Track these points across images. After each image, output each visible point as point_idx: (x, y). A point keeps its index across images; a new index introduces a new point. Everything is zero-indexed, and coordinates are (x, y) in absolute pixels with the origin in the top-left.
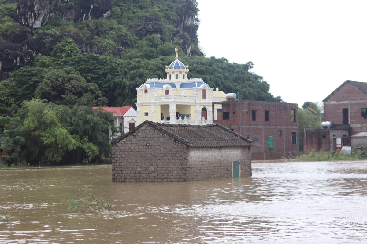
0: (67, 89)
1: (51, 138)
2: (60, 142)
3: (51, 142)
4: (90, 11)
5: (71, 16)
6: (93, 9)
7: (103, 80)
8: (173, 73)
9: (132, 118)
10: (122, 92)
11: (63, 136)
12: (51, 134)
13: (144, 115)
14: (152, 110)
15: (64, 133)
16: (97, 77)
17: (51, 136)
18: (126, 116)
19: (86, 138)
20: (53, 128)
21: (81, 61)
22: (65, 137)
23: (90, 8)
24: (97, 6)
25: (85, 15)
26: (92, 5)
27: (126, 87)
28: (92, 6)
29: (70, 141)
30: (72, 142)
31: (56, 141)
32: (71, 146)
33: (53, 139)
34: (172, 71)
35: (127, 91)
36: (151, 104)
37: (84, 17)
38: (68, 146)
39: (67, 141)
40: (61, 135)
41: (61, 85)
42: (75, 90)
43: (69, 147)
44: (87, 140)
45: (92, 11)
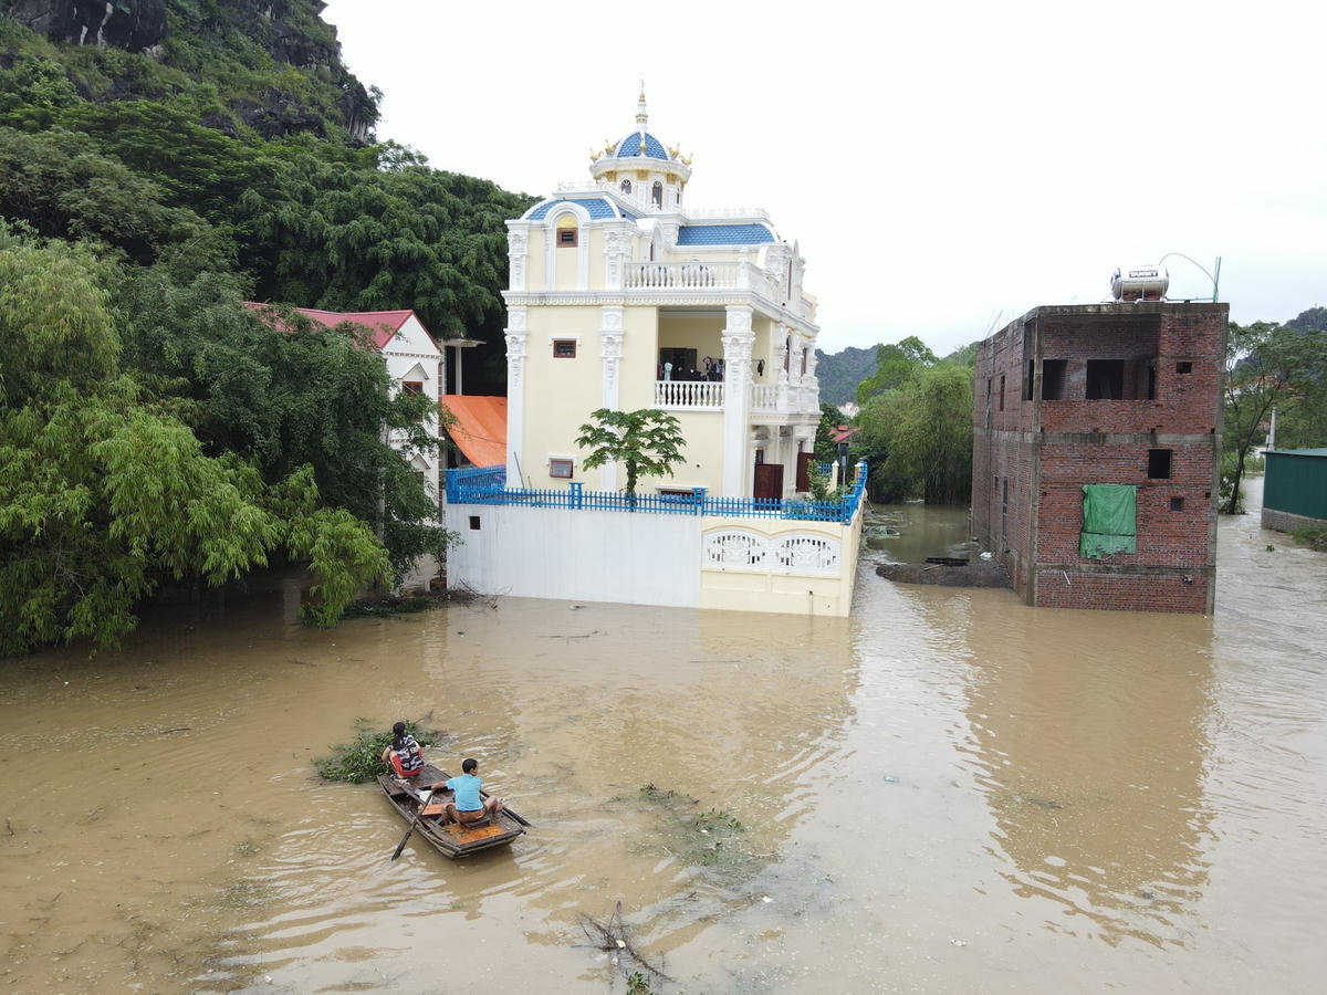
0: (77, 215)
1: (55, 481)
2: (135, 518)
3: (53, 519)
4: (104, 22)
5: (40, 19)
6: (112, 18)
7: (221, 208)
8: (643, 174)
9: (415, 361)
10: (305, 264)
11: (165, 471)
12: (53, 453)
13: (552, 349)
14: (605, 327)
15: (174, 450)
16: (196, 193)
17: (53, 470)
18: (391, 354)
19: (300, 476)
20: (63, 407)
21: (119, 121)
22: (177, 482)
23: (105, 12)
24: (127, 10)
25: (85, 29)
26: (109, 4)
27: (330, 243)
28: (109, 9)
29: (224, 515)
30: (234, 519)
31: (99, 514)
32: (231, 551)
33: (75, 499)
34: (640, 168)
35: (334, 257)
36: (600, 302)
37: (83, 36)
38: (207, 545)
39: (200, 513)
40: (149, 461)
41: (42, 193)
42: (116, 224)
43: (213, 556)
44: (312, 491)
45: (108, 22)
